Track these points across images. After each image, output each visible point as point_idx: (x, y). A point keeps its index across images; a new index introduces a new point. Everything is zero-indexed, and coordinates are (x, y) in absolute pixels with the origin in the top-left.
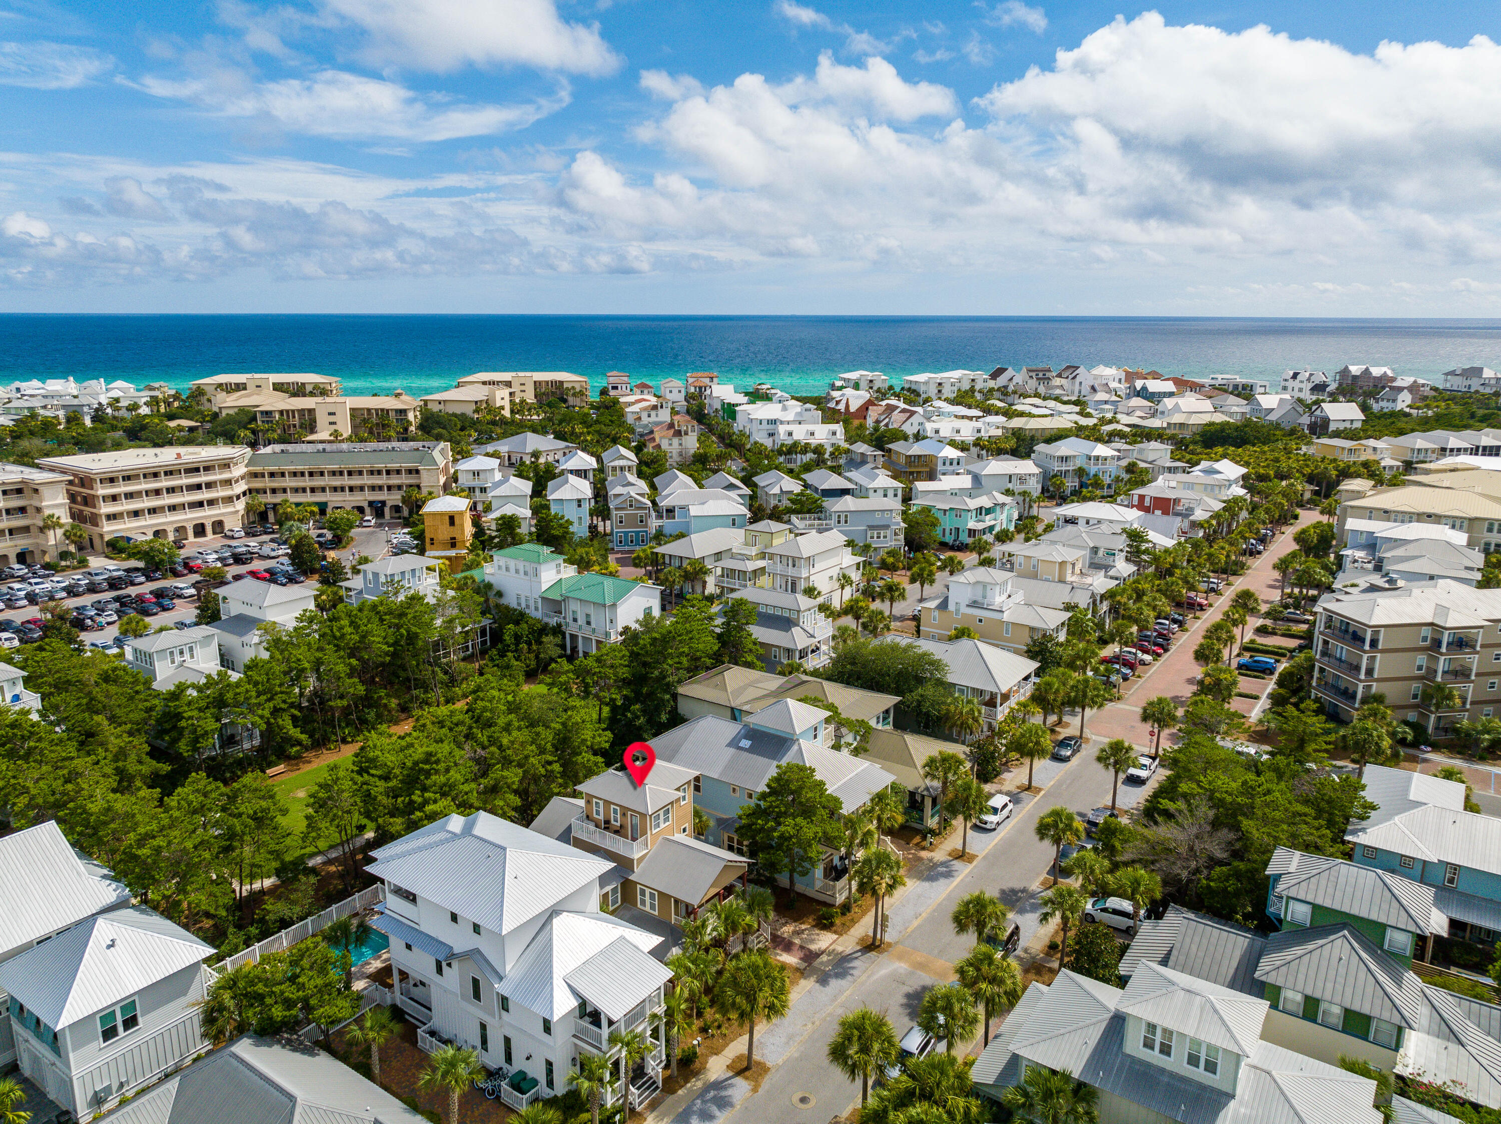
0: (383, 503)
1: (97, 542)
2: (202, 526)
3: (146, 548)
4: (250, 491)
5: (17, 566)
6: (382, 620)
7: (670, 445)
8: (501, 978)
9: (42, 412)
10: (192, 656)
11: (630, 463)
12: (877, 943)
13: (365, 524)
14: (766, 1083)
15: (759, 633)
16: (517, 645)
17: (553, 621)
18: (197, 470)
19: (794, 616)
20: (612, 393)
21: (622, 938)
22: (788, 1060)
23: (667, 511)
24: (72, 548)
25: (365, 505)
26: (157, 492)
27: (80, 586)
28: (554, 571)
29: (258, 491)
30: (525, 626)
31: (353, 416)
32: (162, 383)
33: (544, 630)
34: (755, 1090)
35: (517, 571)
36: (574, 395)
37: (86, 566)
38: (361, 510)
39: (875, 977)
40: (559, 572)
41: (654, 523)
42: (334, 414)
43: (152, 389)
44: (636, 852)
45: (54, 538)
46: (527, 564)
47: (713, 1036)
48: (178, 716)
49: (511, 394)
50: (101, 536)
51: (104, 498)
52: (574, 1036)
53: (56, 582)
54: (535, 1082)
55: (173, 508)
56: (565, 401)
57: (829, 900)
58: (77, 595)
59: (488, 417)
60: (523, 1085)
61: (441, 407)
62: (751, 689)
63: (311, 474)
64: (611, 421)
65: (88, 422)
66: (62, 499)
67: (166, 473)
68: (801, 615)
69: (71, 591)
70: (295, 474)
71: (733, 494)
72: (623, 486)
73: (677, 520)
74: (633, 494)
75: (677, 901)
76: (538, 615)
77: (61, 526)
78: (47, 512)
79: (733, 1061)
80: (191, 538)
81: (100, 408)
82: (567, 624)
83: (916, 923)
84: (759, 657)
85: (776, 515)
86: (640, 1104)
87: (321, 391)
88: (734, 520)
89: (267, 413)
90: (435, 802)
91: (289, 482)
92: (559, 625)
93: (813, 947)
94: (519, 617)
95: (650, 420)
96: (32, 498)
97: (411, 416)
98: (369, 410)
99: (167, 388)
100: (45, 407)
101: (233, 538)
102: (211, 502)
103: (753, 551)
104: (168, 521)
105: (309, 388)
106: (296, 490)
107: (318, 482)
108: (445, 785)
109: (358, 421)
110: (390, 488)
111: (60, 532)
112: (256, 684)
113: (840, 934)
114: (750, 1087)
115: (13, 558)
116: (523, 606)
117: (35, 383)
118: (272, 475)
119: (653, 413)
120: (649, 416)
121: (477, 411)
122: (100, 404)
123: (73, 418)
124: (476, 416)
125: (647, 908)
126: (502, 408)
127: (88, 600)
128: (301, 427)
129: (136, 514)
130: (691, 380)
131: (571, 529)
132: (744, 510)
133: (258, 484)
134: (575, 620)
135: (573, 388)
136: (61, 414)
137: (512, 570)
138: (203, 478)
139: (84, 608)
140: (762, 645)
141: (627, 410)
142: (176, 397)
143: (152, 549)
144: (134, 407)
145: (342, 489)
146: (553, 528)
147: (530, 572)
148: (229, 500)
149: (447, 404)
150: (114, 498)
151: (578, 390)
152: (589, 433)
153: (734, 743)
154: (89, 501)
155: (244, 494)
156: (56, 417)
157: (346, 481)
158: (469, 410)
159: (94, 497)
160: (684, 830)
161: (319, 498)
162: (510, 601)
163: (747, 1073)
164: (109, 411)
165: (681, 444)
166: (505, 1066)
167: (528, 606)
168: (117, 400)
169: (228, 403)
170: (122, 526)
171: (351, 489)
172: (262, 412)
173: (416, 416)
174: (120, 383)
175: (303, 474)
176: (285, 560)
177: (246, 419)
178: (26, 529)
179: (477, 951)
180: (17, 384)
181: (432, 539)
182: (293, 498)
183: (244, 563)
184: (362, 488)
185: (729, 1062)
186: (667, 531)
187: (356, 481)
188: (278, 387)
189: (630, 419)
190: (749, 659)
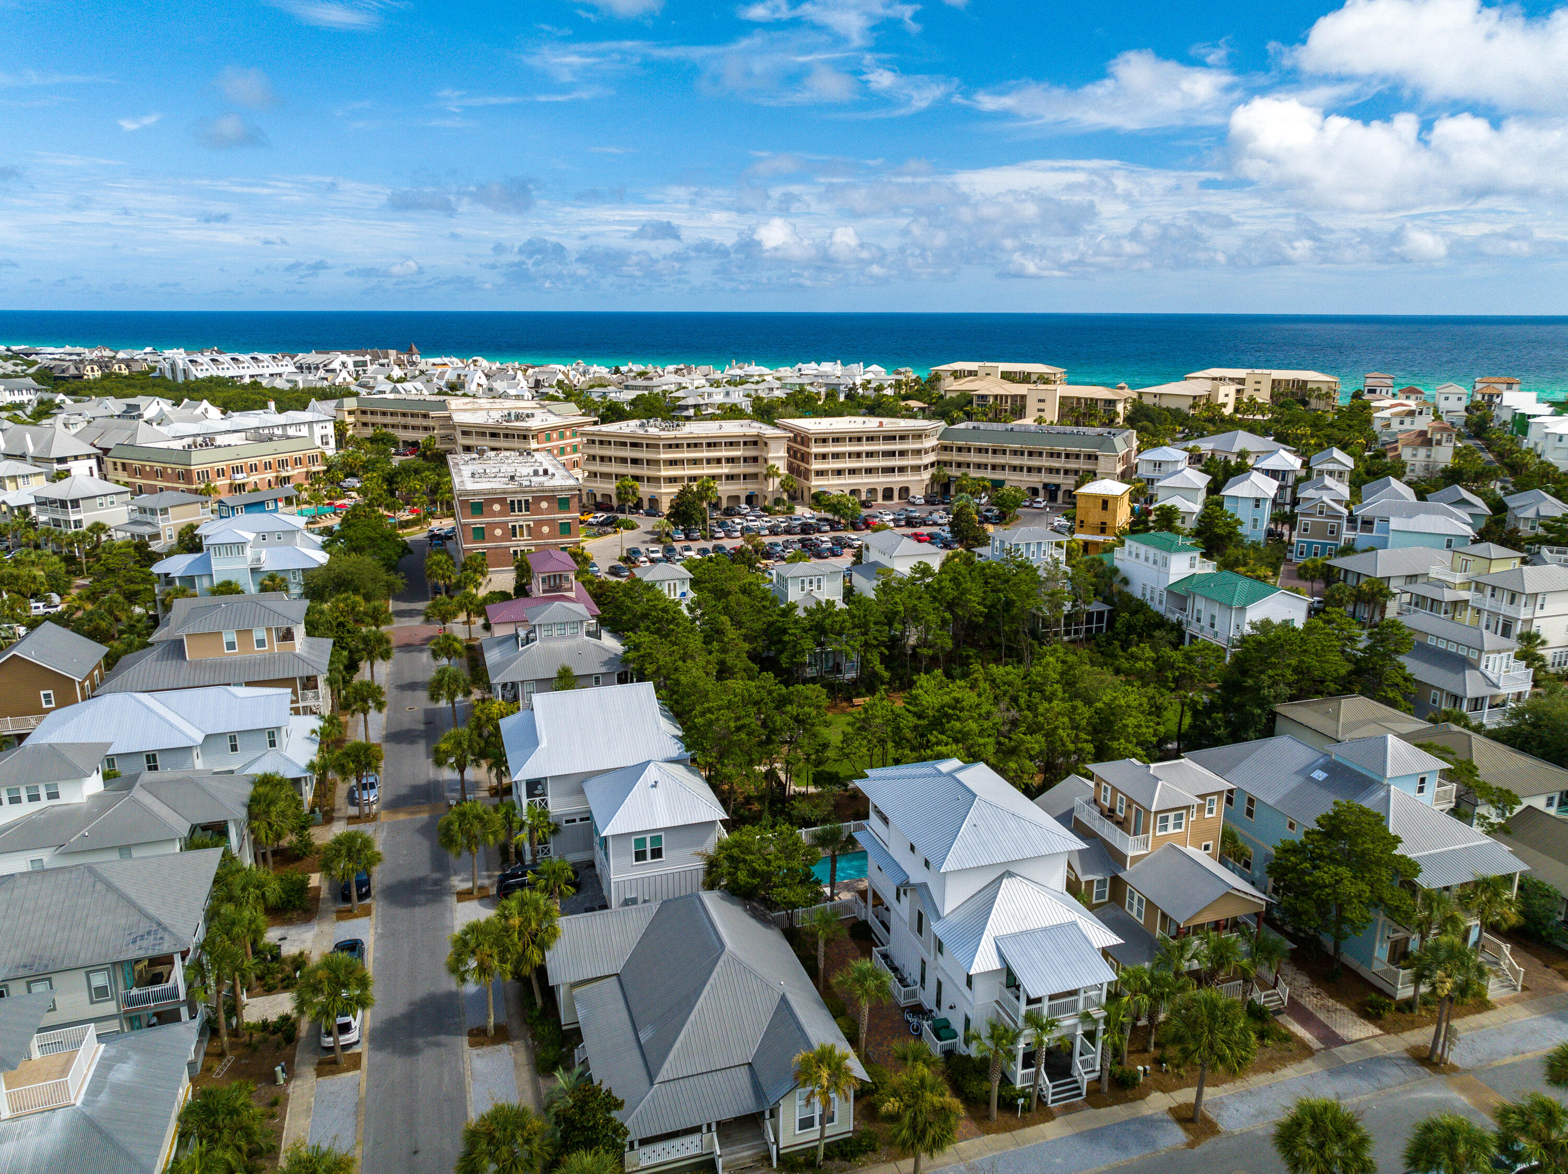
0: (1058, 486)
1: (806, 494)
2: (891, 490)
3: (835, 501)
4: (939, 462)
5: (743, 506)
6: (986, 583)
7: (1415, 455)
8: (939, 918)
9: (808, 388)
10: (819, 587)
11: (1341, 468)
12: (1435, 1059)
13: (1035, 505)
14: (1208, 1145)
15: (1415, 667)
16: (1128, 635)
17: (1174, 618)
18: (894, 438)
19: (1473, 655)
20: (1367, 397)
21: (1074, 924)
22: (1247, 1133)
23: (1364, 522)
24: (785, 496)
25: (1040, 486)
26: (859, 455)
27: (779, 527)
28: (1188, 563)
29: (945, 464)
30: (1142, 617)
31: (1061, 405)
32: (908, 369)
33: (1160, 622)
34: (1191, 1145)
35: (1147, 559)
36: (1318, 397)
37: (793, 513)
38: (1035, 492)
39: (1413, 1096)
40: (1192, 566)
41: (1347, 534)
42: (1043, 401)
43: (899, 373)
44: (1131, 847)
45: (773, 484)
46: (1158, 552)
47: (1167, 1071)
48: (784, 631)
49: (1238, 391)
50: (809, 489)
51: (816, 456)
52: (997, 1002)
53: (766, 522)
54: (955, 1035)
55: (869, 471)
56: (1305, 403)
57: (1387, 989)
58: (776, 534)
59: (1205, 414)
60: (943, 1033)
61: (1156, 400)
62: (1374, 726)
63: (994, 452)
64: (1350, 426)
65: (842, 398)
66: (783, 453)
67: (868, 439)
68: (1484, 657)
69: (773, 531)
70: (980, 450)
71: (1463, 513)
72: (1317, 489)
73: (1374, 534)
74: (1325, 499)
75: (1164, 916)
76: (1161, 609)
77: (778, 475)
78: (771, 463)
79: (1180, 1106)
80: (880, 501)
81: (853, 388)
82: (1188, 623)
83: (1509, 1060)
84: (1406, 696)
85: (1511, 541)
86: (1053, 1102)
87: (1044, 379)
88: (1450, 541)
89: (983, 397)
90: (946, 745)
91: (974, 458)
92: (1180, 623)
93: (1340, 1031)
94: (1139, 607)
95: (1402, 427)
96: (762, 450)
97: (1120, 408)
98: (1079, 399)
99: (910, 373)
100: (812, 384)
101: (914, 504)
102: (902, 469)
103: (1459, 578)
104: (863, 482)
105: (1034, 378)
106: (979, 466)
107: (1000, 460)
108: (960, 732)
109: (1066, 409)
110: (1066, 472)
111: (777, 481)
112: (853, 617)
113: (1387, 1032)
114: (1186, 1140)
115: (743, 499)
116: (1148, 597)
117: (813, 365)
118: (960, 449)
119: (1408, 420)
120: (1402, 423)
121: (1193, 407)
122: (854, 384)
123: (831, 394)
124: (1192, 412)
125: (1134, 914)
126: (1224, 405)
127: (780, 539)
128: (1012, 413)
129: (839, 472)
130: (1478, 386)
131: (1240, 530)
132: (1469, 531)
133: (946, 457)
134: (1199, 620)
135: (1319, 389)
136: (823, 390)
137: (1142, 557)
138: (897, 446)
139: (776, 545)
140: (1419, 683)
141: (1375, 415)
142: (917, 381)
143: (839, 502)
144: (880, 388)
145: (1021, 469)
146: (1217, 526)
147: (1160, 561)
148: (916, 469)
149: (1163, 398)
150: (824, 456)
151: (1324, 392)
152: (1312, 436)
153: (1305, 772)
154: (805, 458)
155: (932, 465)
156: (819, 393)
157: (1026, 461)
158: (1184, 405)
159: (809, 454)
160: (1207, 848)
161: (998, 475)
162: (1136, 590)
163: (1189, 1125)
164: (860, 391)
165: (1429, 456)
166: (935, 1009)
167: (1152, 599)
168: (869, 382)
169: (951, 387)
170: (826, 483)
171: (1030, 470)
172: (978, 396)
173: (1125, 408)
174: (875, 367)
175: (987, 451)
176: (947, 528)
177: (963, 401)
178: (755, 476)
179: (925, 885)
180: (800, 365)
181: (1082, 522)
182: (974, 473)
183: (914, 527)
184: (1039, 470)
185: (1174, 1105)
186: (1359, 545)
187: (1035, 462)
188: (1006, 376)
189: (1377, 426)
190: (1391, 695)
